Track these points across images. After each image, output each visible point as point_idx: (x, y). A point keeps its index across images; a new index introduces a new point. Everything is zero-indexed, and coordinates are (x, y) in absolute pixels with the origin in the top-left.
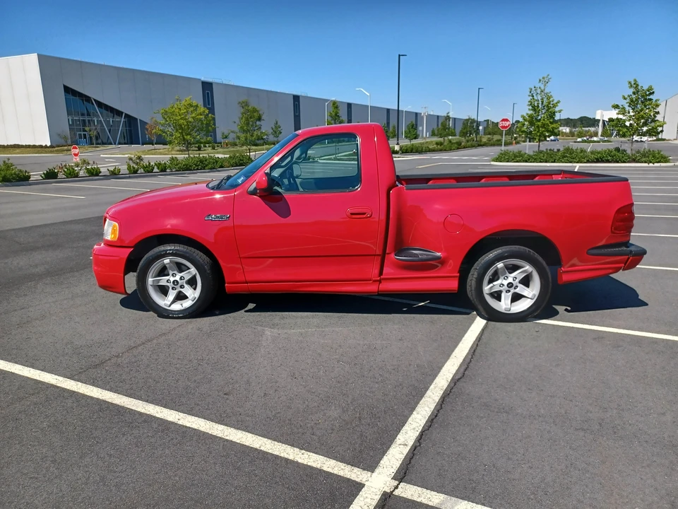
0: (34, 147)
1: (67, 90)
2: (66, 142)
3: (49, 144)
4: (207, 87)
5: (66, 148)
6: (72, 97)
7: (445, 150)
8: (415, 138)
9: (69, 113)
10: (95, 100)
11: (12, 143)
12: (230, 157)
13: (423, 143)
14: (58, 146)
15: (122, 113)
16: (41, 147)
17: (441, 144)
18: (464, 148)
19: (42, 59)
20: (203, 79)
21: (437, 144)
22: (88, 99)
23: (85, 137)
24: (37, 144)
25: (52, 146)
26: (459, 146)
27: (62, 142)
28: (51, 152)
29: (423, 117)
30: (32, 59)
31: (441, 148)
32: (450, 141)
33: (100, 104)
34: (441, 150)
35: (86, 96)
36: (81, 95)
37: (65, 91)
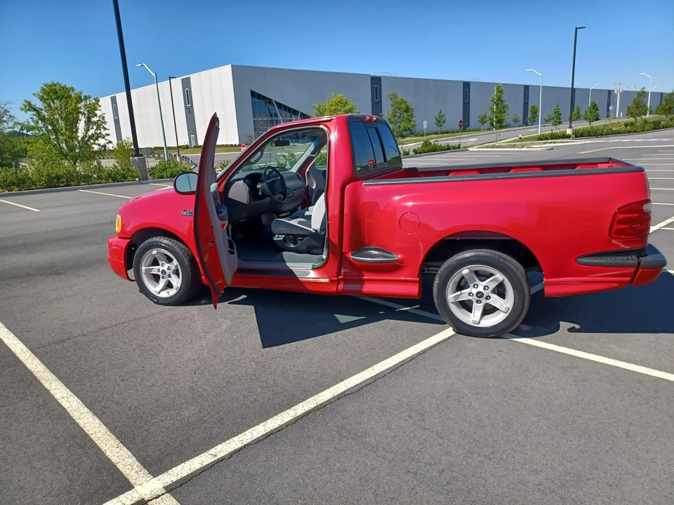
0: (227, 146)
1: (253, 94)
3: (237, 143)
4: (376, 82)
6: (256, 100)
7: (635, 132)
8: (597, 119)
9: (254, 116)
10: (276, 102)
13: (607, 125)
15: (298, 112)
16: (232, 146)
17: (632, 124)
18: (663, 128)
19: (235, 70)
20: (372, 74)
21: (626, 125)
22: (270, 101)
24: (229, 144)
25: (240, 145)
26: (656, 126)
27: (248, 140)
29: (616, 95)
30: (227, 70)
31: (631, 129)
32: (645, 121)
33: (280, 105)
34: (629, 132)
35: (269, 99)
36: (264, 98)
37: (252, 96)
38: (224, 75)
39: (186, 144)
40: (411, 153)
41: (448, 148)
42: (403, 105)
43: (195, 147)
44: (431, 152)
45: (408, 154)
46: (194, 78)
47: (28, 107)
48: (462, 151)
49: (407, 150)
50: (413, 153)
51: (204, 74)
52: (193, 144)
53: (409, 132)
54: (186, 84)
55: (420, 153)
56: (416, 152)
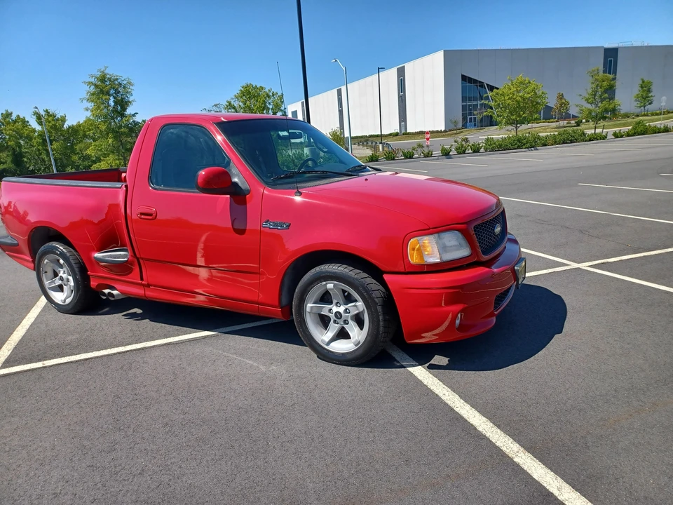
0: (433, 132)
1: (464, 78)
2: (455, 126)
3: (443, 129)
4: (610, 53)
5: (455, 132)
6: (468, 84)
9: (464, 99)
10: (487, 85)
11: (418, 131)
12: (559, 134)
14: (450, 131)
16: (437, 132)
19: (446, 53)
22: (481, 84)
23: (474, 121)
24: (435, 130)
25: (445, 131)
27: (452, 126)
28: (443, 136)
30: (439, 57)
33: (491, 88)
35: (480, 82)
36: (476, 81)
37: (462, 80)
38: (436, 60)
39: (396, 131)
41: (666, 130)
43: (403, 134)
44: (639, 135)
45: (605, 138)
46: (409, 67)
49: (604, 134)
51: (418, 62)
52: (403, 131)
54: (401, 73)
55: (622, 137)
56: (616, 135)
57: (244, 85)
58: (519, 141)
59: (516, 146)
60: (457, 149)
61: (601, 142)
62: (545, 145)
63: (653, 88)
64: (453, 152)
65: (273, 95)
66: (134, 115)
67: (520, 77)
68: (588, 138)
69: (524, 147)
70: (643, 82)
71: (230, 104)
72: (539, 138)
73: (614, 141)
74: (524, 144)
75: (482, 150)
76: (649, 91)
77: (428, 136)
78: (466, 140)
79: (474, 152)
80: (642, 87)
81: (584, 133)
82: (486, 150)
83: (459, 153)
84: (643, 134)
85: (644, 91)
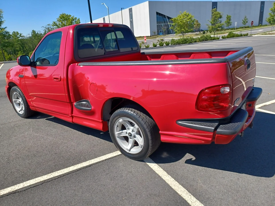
1: (157, 13)
2: (155, 34)
5: (155, 36)
6: (159, 16)
9: (157, 23)
10: (167, 16)
11: (139, 36)
12: (201, 37)
14: (153, 36)
16: (147, 37)
19: (149, 2)
22: (164, 16)
23: (162, 32)
25: (150, 36)
27: (154, 34)
28: (150, 38)
30: (147, 3)
33: (168, 18)
36: (162, 15)
38: (145, 5)
40: (221, 38)
41: (241, 35)
42: (218, 15)
44: (231, 37)
45: (219, 39)
46: (134, 8)
47: (54, 24)
48: (249, 37)
49: (218, 37)
50: (222, 38)
51: (138, 6)
53: (220, 28)
54: (131, 10)
55: (225, 38)
56: (224, 38)
57: (62, 14)
58: (185, 40)
59: (184, 43)
60: (159, 44)
61: (218, 41)
62: (195, 42)
63: (232, 18)
64: (158, 45)
65: (75, 19)
66: (5, 28)
67: (185, 12)
68: (212, 39)
69: (187, 43)
70: (228, 16)
71: (55, 23)
72: (193, 39)
73: (222, 40)
74: (187, 42)
75: (170, 45)
76: (230, 20)
77: (145, 38)
78: (163, 40)
79: (167, 45)
80: (227, 18)
81: (211, 37)
82: (171, 44)
83: (161, 46)
84: (233, 37)
85: (228, 20)
